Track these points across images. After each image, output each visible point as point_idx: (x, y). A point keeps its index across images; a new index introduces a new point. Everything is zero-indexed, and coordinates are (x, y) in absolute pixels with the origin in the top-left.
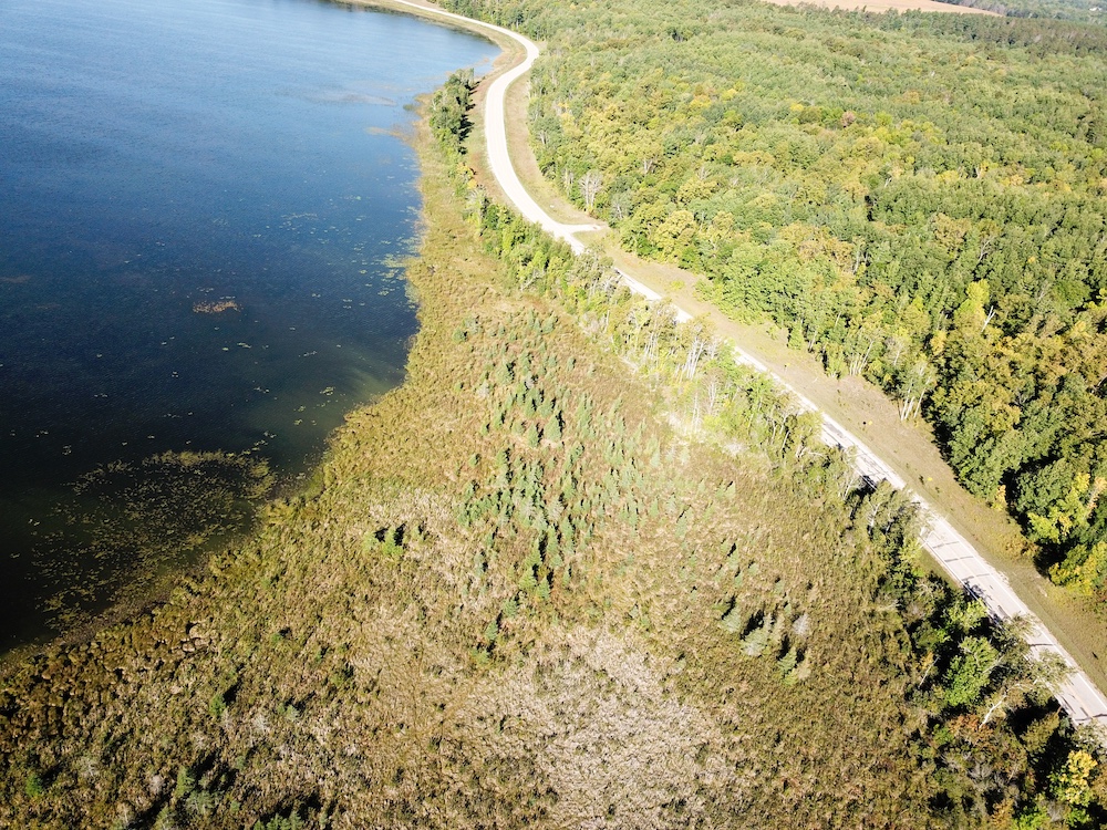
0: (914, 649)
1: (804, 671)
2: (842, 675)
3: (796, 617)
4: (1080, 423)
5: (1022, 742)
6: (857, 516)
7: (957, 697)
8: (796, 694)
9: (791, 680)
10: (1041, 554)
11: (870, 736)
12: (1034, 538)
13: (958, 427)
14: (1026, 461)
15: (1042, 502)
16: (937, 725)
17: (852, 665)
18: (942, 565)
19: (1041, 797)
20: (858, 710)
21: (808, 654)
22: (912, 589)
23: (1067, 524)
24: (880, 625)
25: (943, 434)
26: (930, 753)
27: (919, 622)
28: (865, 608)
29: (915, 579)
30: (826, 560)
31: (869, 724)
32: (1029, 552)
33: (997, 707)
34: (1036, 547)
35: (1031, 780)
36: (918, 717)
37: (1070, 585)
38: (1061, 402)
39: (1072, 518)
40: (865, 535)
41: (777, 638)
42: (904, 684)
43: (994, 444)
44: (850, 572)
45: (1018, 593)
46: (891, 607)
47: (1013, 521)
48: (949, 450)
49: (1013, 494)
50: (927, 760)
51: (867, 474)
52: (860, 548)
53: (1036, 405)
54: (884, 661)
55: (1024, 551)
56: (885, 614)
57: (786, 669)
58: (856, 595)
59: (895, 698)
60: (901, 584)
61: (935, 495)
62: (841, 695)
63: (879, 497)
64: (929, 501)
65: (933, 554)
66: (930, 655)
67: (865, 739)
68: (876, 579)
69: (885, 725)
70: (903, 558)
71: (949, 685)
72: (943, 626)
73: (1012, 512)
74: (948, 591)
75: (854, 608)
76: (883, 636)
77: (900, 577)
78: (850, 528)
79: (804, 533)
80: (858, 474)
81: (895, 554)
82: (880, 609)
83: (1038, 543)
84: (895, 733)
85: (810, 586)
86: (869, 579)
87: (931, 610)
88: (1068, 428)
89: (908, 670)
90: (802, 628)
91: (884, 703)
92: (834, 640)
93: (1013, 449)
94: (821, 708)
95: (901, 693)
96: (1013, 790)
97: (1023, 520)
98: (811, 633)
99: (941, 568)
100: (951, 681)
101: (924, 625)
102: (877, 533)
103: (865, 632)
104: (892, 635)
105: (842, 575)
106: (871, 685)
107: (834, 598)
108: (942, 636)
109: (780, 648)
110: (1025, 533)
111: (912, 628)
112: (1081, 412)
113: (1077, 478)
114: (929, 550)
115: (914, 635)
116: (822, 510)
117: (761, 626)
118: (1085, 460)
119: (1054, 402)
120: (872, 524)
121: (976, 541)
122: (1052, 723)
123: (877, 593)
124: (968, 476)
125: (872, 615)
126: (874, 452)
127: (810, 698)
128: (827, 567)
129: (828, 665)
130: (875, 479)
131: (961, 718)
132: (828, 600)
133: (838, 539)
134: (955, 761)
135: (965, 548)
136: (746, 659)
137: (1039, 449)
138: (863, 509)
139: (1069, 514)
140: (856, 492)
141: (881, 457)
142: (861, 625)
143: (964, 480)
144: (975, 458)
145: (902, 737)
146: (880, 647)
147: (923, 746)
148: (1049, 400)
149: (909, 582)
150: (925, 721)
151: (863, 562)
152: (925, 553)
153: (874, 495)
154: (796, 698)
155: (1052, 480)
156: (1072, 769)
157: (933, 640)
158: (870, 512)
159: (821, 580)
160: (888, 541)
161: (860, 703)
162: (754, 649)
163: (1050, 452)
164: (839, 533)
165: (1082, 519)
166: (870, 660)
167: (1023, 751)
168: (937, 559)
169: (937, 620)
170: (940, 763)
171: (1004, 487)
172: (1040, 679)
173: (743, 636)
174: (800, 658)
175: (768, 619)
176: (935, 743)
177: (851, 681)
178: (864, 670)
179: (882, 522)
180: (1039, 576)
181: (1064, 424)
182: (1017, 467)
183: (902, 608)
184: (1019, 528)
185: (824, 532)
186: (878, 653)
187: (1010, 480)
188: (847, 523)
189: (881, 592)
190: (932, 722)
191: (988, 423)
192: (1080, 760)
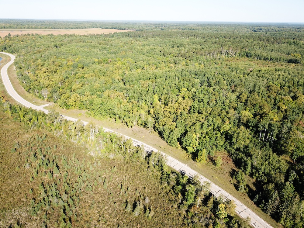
0: (175, 194)
1: (152, 213)
2: (162, 209)
3: (145, 198)
4: (188, 122)
5: (208, 207)
6: (149, 163)
7: (189, 202)
8: (153, 221)
9: (150, 218)
10: (192, 156)
11: (174, 223)
12: (189, 153)
13: (164, 131)
14: (181, 135)
15: (188, 143)
16: (188, 212)
17: (163, 205)
18: (173, 168)
19: (217, 220)
20: (169, 217)
21: (151, 208)
22: (169, 178)
23: (195, 147)
24: (165, 191)
25: (161, 134)
26: (190, 221)
27: (174, 186)
28: (160, 188)
29: (169, 175)
30: (146, 178)
31: (173, 220)
32: (190, 157)
33: (199, 200)
34: (191, 155)
35: (213, 216)
36: (183, 212)
37: (201, 162)
38: (183, 118)
39: (195, 145)
40: (153, 167)
41: (142, 207)
42: (177, 205)
43: (173, 133)
44: (153, 179)
45: (191, 168)
46: (166, 185)
47: (183, 150)
48: (163, 137)
49: (181, 143)
50: (189, 223)
51: (147, 150)
52: (153, 171)
53: (178, 121)
54: (170, 200)
55: (188, 157)
56: (165, 187)
57: (148, 215)
58: (157, 185)
59: (176, 209)
60: (166, 177)
61: (164, 150)
62: (164, 215)
63: (153, 156)
64: (164, 152)
65: (170, 166)
66: (180, 194)
67: (174, 225)
68: (160, 178)
69: (177, 218)
70: (164, 170)
71: (187, 200)
72: (180, 185)
73: (183, 148)
74: (177, 174)
75: (157, 189)
76: (167, 194)
77: (165, 175)
78: (149, 167)
79: (138, 173)
80: (145, 151)
81: (162, 170)
82: (164, 186)
83: (191, 154)
84: (180, 219)
85: (145, 188)
86: (158, 179)
87: (175, 182)
88: (186, 124)
89: (176, 200)
90: (147, 201)
91: (174, 212)
92: (156, 200)
93: (178, 133)
94: (160, 222)
95: (177, 207)
96: (211, 221)
97: (185, 149)
98: (150, 201)
99: (173, 169)
100: (187, 199)
101: (175, 187)
102: (156, 166)
103: (163, 194)
104: (169, 192)
105: (151, 181)
106: (169, 209)
107: (152, 188)
108: (180, 187)
109: (144, 209)
110: (187, 152)
111: (173, 188)
112: (188, 119)
113: (193, 135)
114: (169, 165)
115: (174, 190)
116: (140, 165)
117: (137, 206)
118: (193, 130)
119: (182, 118)
120: (153, 164)
121: (178, 158)
122: (212, 199)
123: (161, 182)
124: (170, 142)
125: (162, 189)
126: (147, 144)
127: (156, 220)
128: (147, 180)
129: (157, 208)
130: (150, 151)
131: (193, 207)
132: (151, 189)
133: (147, 171)
134: (196, 220)
135: (176, 161)
136: (136, 217)
137: (182, 131)
138: (150, 161)
139: (194, 144)
140: (147, 157)
141: (149, 145)
142: (161, 193)
143: (169, 143)
144: (170, 138)
145: (182, 220)
146: (168, 197)
147: (188, 219)
148: (180, 118)
149: (168, 176)
150: (185, 212)
151: (155, 175)
152: (168, 166)
153: (152, 156)
154: (153, 222)
155: (188, 138)
156: (221, 209)
157: (179, 189)
158: (152, 161)
159: (147, 185)
160: (159, 167)
161: (169, 215)
162: (137, 213)
163: (185, 130)
164: (146, 169)
165: (197, 145)
166: (167, 202)
167: (208, 209)
168: (171, 167)
169: (178, 183)
170: (193, 222)
171: (179, 142)
172: (205, 189)
173: (133, 211)
174: (150, 210)
175: (138, 203)
176: (189, 217)
177: (164, 210)
178: (166, 205)
179: (156, 162)
180: (194, 162)
181: (185, 123)
182: (180, 137)
183: (169, 184)
184: (185, 151)
185: (143, 171)
186: (167, 199)
187: (179, 140)
188: (147, 166)
189: (162, 181)
190: (187, 211)
191: (170, 128)
192: (221, 206)
